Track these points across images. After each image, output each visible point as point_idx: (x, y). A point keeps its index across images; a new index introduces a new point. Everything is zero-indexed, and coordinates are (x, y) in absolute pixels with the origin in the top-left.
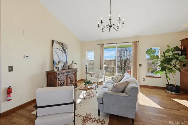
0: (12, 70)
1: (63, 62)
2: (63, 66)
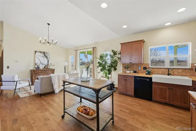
0: (9, 68)
1: (44, 65)
2: (44, 67)
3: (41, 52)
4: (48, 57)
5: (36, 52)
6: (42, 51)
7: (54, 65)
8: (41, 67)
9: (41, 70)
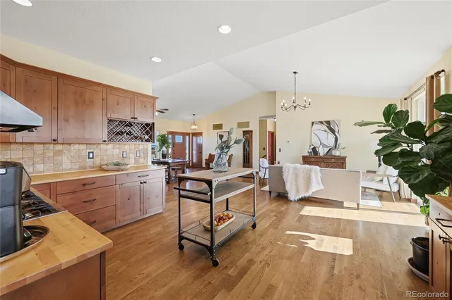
0: (280, 151)
1: (327, 147)
2: (328, 151)
3: (321, 122)
4: (337, 130)
5: (313, 123)
6: (323, 119)
7: (344, 148)
8: (322, 152)
9: (321, 158)
